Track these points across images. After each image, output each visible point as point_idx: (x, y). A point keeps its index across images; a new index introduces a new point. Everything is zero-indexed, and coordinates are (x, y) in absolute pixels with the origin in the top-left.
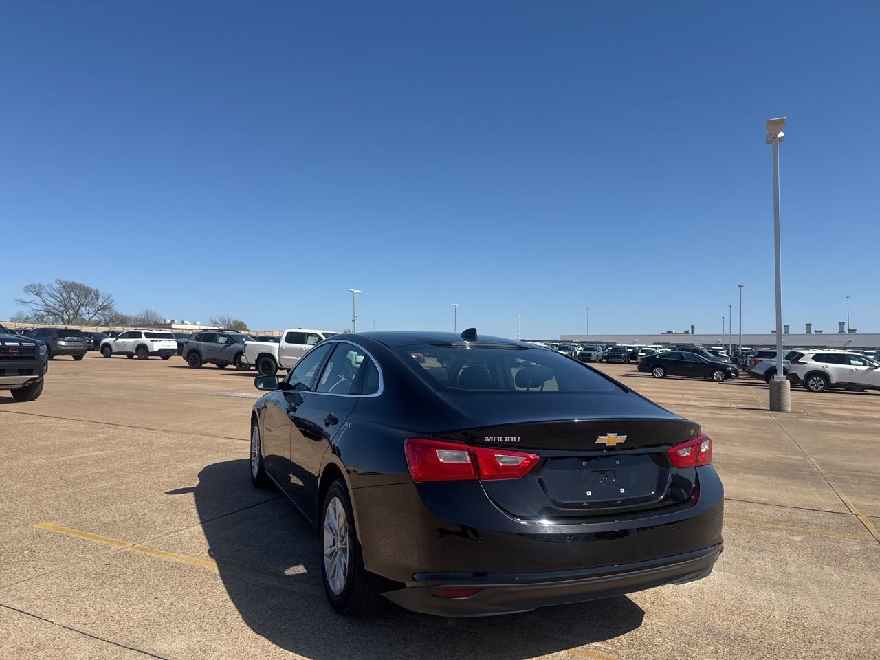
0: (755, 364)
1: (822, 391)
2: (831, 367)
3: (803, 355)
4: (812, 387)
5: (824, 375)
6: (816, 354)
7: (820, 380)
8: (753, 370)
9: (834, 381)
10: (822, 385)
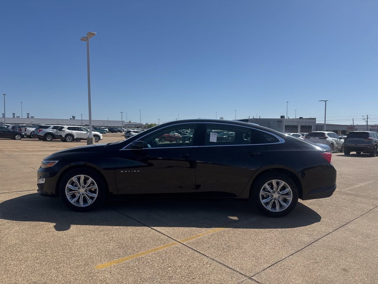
0: (39, 132)
1: (71, 142)
2: (74, 132)
3: (64, 127)
4: (67, 140)
5: (71, 135)
6: (69, 127)
7: (70, 137)
8: (38, 134)
9: (75, 137)
10: (71, 139)
